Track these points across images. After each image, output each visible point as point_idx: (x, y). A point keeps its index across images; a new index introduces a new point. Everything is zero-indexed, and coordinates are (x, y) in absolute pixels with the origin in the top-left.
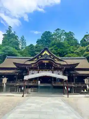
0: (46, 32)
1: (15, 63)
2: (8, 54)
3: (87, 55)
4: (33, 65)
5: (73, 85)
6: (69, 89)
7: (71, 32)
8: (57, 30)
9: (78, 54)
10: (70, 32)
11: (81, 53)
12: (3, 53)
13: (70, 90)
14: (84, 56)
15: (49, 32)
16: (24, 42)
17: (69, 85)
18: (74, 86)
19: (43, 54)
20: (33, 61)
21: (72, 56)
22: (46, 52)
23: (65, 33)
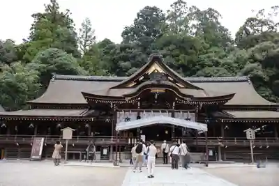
0: (147, 8)
2: (56, 69)
3: (252, 70)
4: (127, 99)
5: (220, 143)
6: (211, 153)
7: (213, 10)
8: (176, 3)
9: (229, 68)
10: (210, 9)
11: (236, 65)
12: (45, 66)
13: (214, 153)
14: (245, 74)
15: (155, 9)
16: (90, 37)
17: (211, 143)
18: (223, 146)
19: (150, 71)
20: (125, 88)
21: (216, 73)
23: (196, 13)
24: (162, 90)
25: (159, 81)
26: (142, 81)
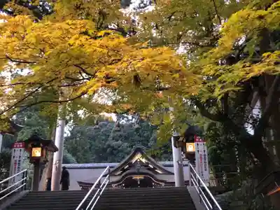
1: (80, 183)
4: (114, 185)
19: (134, 161)
22: (138, 157)
24: (142, 177)
25: (138, 170)
26: (127, 169)
